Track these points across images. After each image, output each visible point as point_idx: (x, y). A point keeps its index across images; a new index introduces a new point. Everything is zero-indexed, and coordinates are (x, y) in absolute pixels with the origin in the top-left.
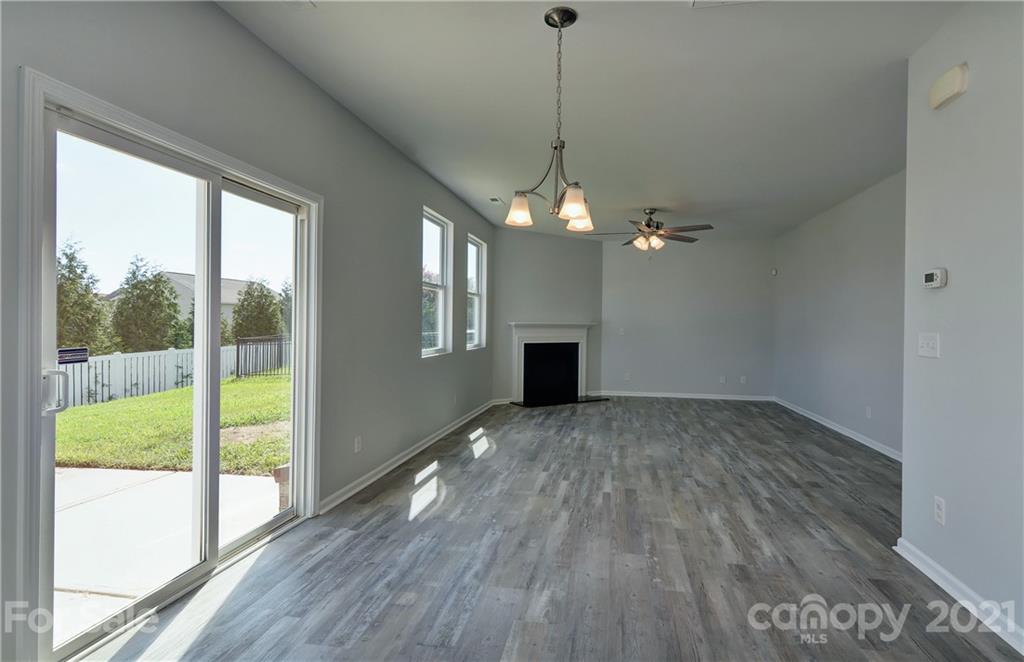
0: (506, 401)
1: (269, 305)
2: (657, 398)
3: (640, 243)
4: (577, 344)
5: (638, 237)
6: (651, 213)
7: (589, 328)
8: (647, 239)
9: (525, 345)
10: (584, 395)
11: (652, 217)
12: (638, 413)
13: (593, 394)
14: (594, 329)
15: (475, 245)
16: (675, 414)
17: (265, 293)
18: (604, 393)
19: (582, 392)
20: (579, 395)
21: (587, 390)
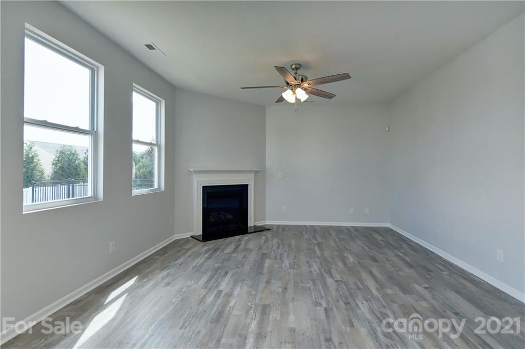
0: (188, 235)
1: (75, 160)
2: (305, 226)
3: (288, 96)
4: (247, 186)
5: (286, 90)
6: (297, 69)
7: (256, 173)
8: (294, 93)
9: (203, 187)
10: (252, 225)
11: (298, 72)
12: (290, 245)
13: (259, 224)
14: (259, 173)
15: (154, 101)
16: (319, 245)
17: (73, 152)
18: (268, 222)
19: (251, 223)
20: (249, 226)
21: (255, 221)
